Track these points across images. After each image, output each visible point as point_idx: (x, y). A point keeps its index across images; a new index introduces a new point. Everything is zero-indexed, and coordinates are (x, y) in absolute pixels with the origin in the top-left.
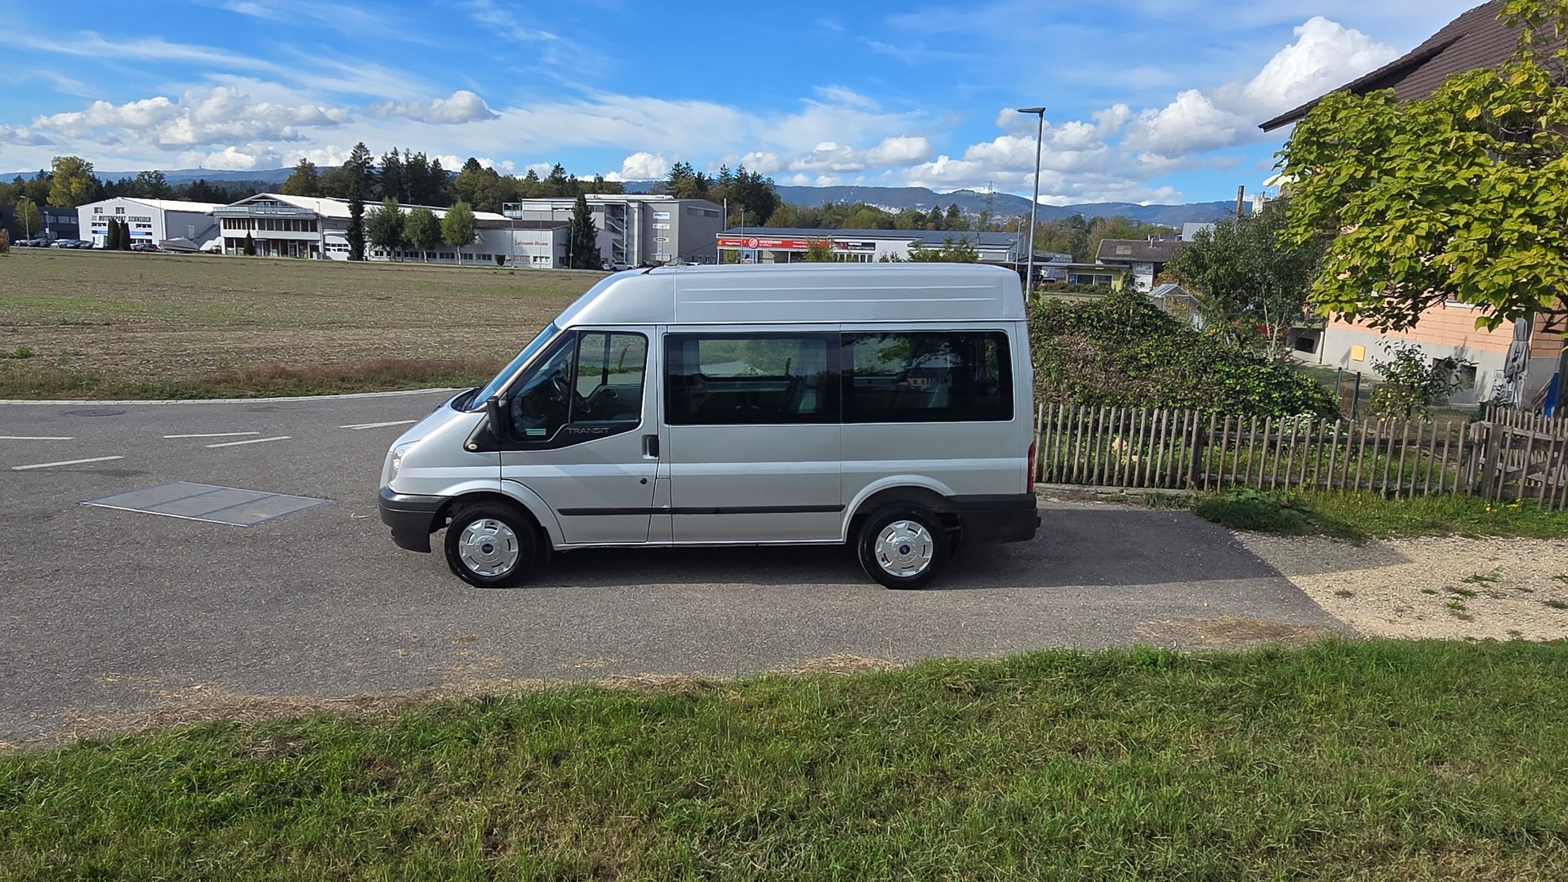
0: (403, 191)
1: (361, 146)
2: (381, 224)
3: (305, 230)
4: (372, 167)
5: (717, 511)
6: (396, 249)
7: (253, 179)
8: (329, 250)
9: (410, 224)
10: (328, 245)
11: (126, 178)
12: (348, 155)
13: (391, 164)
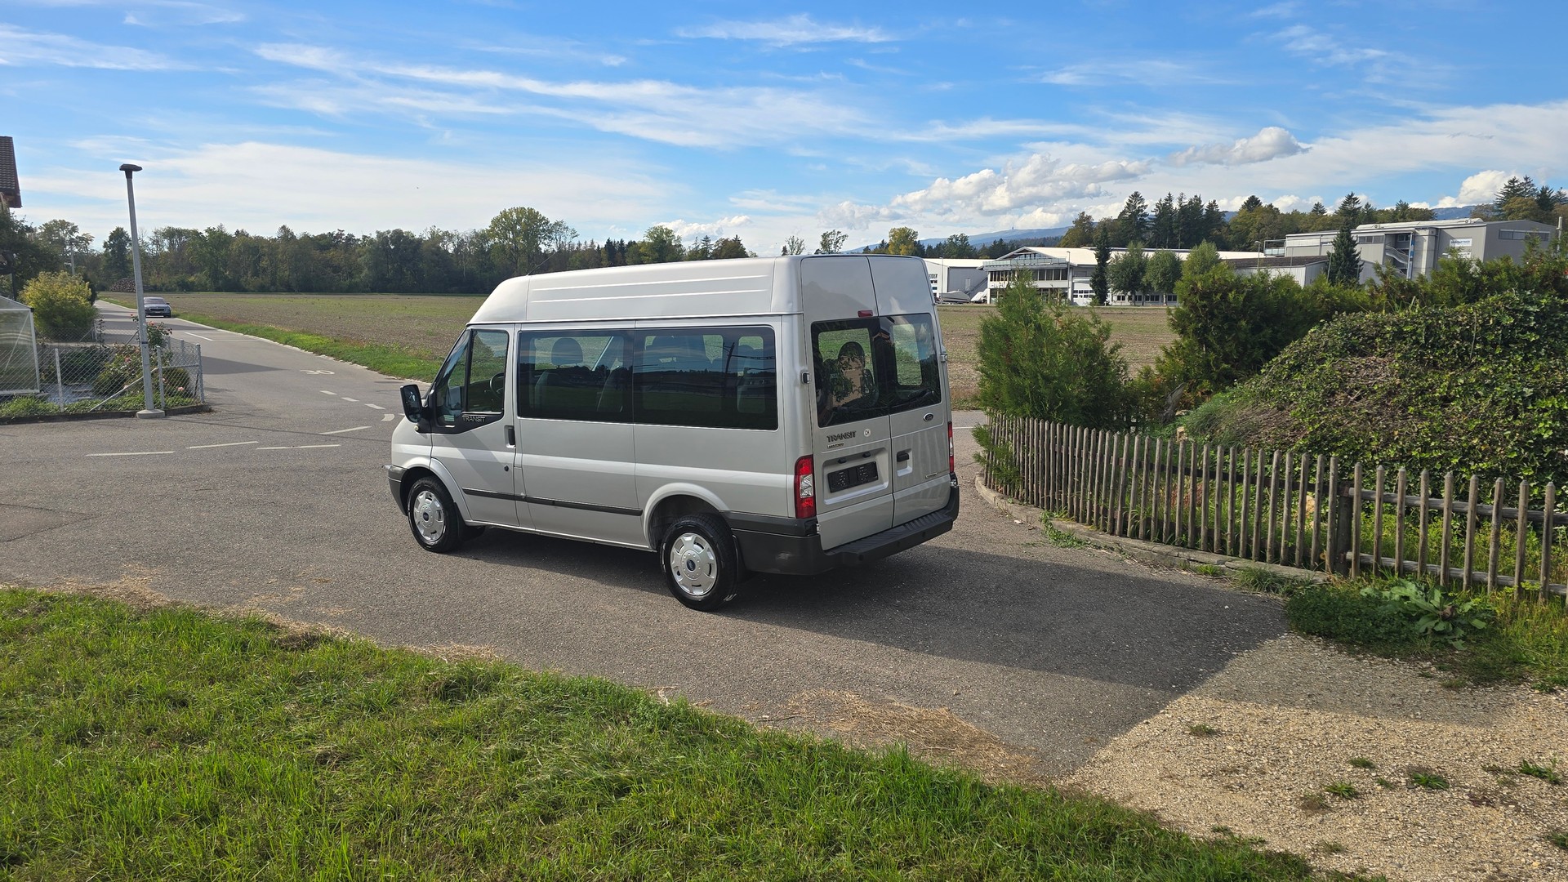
0: (1173, 235)
1: (1136, 196)
2: (1124, 269)
3: (1057, 278)
4: (1145, 215)
5: (553, 503)
6: (1137, 293)
7: (1054, 236)
8: (1076, 296)
9: (1152, 267)
10: (1076, 292)
11: (943, 242)
12: (1122, 206)
13: (1164, 208)
